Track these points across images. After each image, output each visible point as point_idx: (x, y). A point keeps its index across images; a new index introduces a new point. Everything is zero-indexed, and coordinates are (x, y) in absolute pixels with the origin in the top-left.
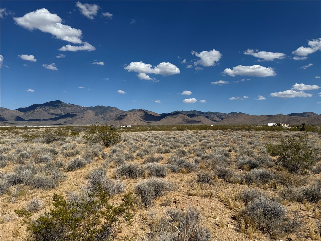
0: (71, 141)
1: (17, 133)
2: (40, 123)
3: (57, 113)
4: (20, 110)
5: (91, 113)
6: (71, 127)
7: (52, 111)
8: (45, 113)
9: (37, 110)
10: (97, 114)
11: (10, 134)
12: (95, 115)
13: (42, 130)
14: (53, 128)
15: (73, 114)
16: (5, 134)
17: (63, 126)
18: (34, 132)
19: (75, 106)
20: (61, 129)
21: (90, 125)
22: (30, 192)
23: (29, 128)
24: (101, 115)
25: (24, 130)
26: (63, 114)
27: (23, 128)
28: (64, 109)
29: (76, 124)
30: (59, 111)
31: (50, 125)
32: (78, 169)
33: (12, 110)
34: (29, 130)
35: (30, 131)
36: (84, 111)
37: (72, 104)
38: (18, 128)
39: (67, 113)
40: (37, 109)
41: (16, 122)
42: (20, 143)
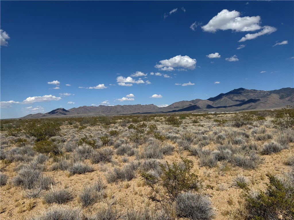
0: (259, 125)
1: (210, 118)
2: (227, 109)
3: (241, 100)
4: (211, 99)
5: (276, 96)
6: (255, 111)
7: (236, 98)
8: (230, 100)
9: (223, 99)
10: (282, 98)
11: (205, 119)
12: (280, 98)
13: (229, 115)
14: (238, 113)
15: (256, 99)
16: (202, 119)
17: (247, 111)
18: (223, 118)
19: (258, 91)
20: (246, 114)
21: (275, 109)
22: (233, 169)
23: (218, 114)
24: (287, 98)
25: (214, 116)
26: (246, 100)
27: (213, 114)
28: (247, 95)
29: (260, 109)
30: (242, 98)
31: (235, 111)
32: (274, 154)
33: (204, 100)
34: (218, 115)
35: (219, 117)
36: (267, 95)
37: (255, 90)
38: (210, 114)
39: (249, 98)
40: (223, 97)
41: (207, 109)
42: (214, 126)
